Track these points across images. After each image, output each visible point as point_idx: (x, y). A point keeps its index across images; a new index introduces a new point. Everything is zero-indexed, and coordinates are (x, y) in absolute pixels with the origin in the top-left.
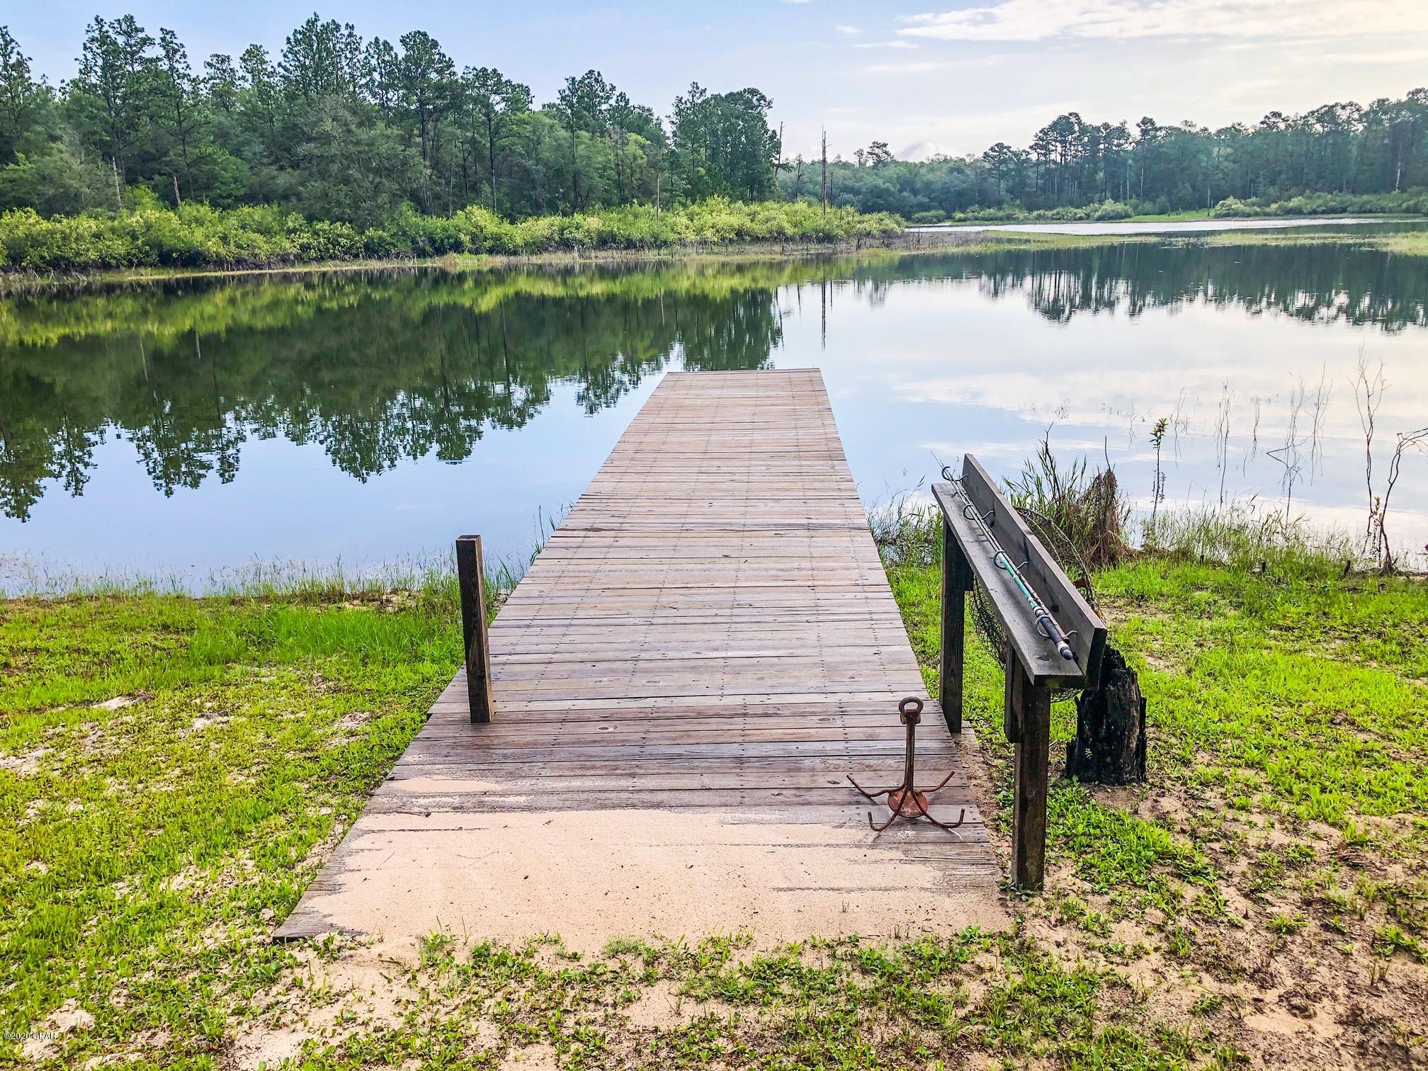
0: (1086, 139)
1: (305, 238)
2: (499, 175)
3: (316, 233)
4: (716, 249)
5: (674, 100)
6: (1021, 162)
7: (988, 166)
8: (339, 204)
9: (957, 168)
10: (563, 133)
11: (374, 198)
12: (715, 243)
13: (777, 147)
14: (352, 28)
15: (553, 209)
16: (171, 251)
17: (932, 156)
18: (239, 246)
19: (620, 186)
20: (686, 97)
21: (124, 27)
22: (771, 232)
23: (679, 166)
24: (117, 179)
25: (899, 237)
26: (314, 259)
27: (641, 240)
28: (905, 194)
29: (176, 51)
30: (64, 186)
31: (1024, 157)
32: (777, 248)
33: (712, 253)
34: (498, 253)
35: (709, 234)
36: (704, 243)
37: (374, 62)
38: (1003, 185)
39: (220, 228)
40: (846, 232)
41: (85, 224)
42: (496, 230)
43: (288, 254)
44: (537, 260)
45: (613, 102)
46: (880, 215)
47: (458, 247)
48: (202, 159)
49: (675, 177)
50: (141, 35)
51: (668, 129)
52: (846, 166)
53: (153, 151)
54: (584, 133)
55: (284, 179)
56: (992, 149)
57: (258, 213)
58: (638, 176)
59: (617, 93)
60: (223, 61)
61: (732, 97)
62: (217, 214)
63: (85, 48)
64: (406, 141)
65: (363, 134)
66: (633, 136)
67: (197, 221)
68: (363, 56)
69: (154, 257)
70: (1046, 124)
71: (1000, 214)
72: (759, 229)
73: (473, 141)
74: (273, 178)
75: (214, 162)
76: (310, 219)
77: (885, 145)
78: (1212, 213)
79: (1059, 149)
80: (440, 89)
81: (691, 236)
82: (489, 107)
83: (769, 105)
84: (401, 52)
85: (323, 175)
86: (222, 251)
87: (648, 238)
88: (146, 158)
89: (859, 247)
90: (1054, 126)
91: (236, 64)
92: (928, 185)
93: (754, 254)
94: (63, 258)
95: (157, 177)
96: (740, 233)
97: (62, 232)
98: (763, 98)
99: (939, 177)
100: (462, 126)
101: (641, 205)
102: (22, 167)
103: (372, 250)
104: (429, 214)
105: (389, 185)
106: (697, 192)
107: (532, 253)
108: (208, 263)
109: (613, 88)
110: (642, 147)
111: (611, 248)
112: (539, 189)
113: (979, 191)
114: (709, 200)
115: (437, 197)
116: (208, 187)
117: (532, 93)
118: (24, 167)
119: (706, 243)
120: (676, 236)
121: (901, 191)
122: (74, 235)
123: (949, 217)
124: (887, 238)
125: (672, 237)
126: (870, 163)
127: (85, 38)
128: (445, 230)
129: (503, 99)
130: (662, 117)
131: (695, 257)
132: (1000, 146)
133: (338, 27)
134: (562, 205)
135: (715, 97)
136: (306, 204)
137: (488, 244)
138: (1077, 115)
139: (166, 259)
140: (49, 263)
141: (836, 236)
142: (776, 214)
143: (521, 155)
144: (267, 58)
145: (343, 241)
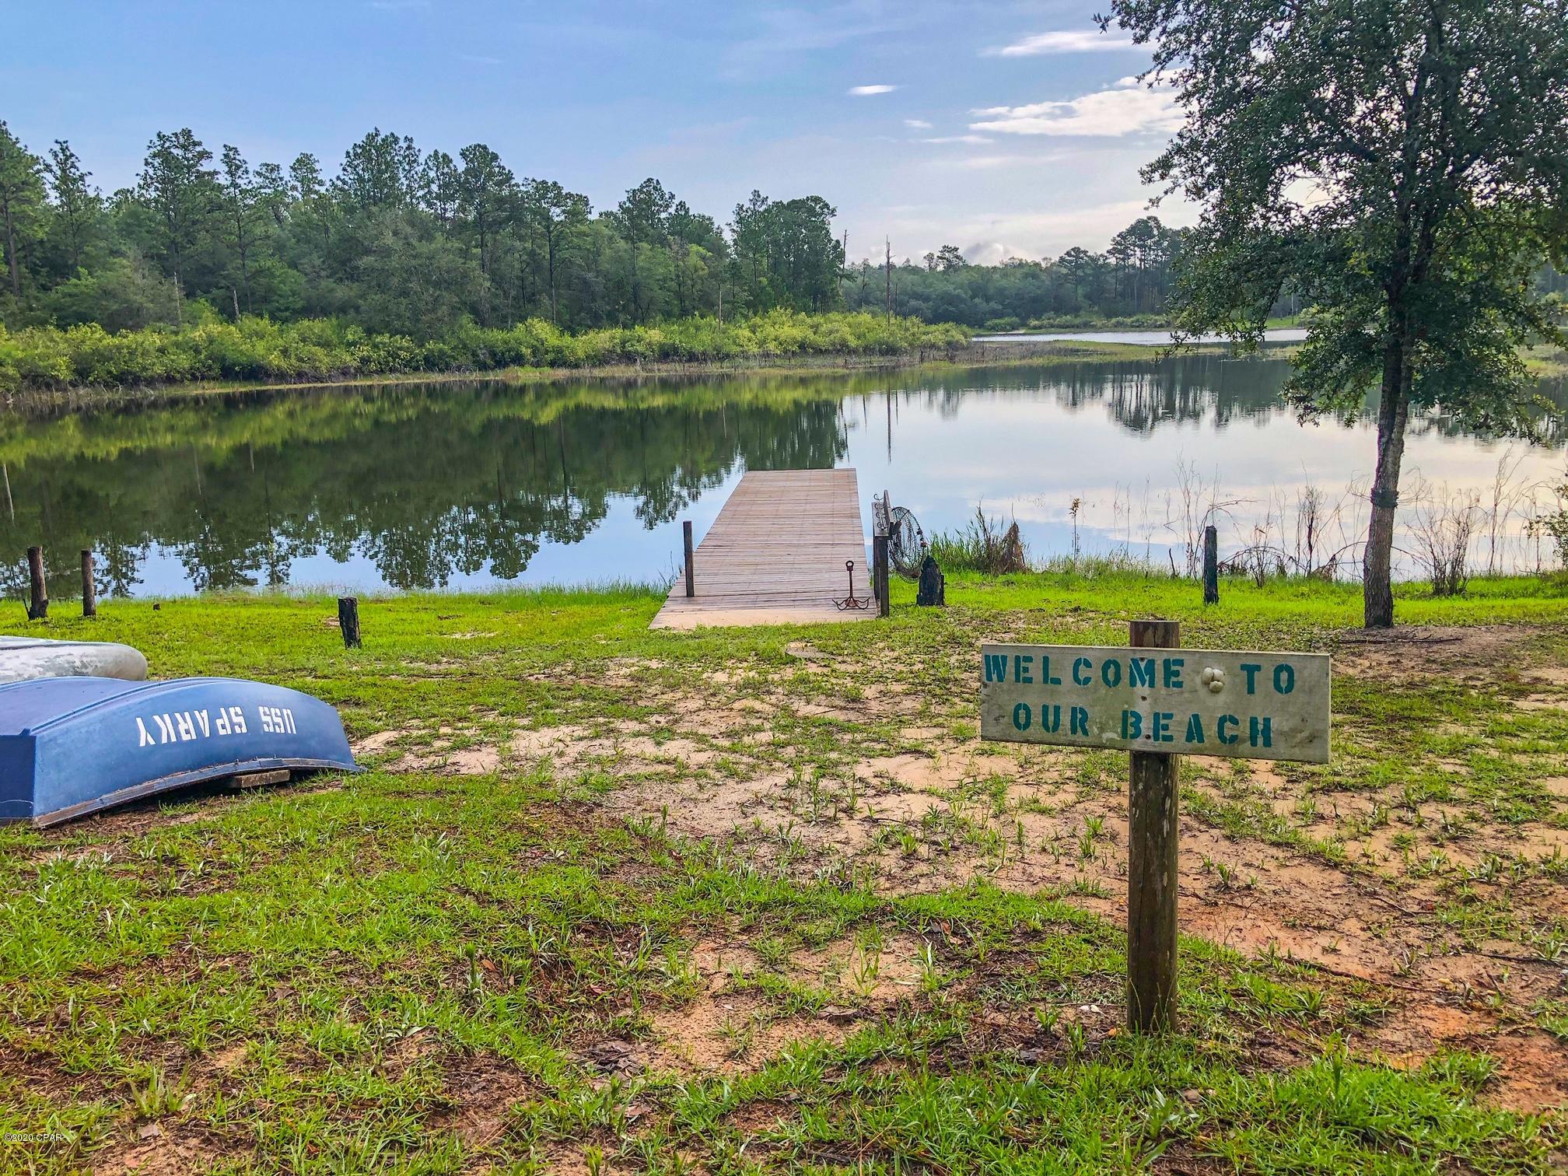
0: (1166, 244)
1: (365, 351)
2: (558, 287)
3: (375, 346)
4: (778, 362)
5: (734, 208)
6: (1096, 266)
7: (1064, 271)
8: (399, 316)
9: (1031, 271)
10: (622, 244)
11: (434, 310)
12: (777, 356)
13: (841, 256)
14: (411, 140)
15: (613, 321)
16: (234, 365)
17: (1006, 260)
18: (300, 360)
19: (680, 297)
20: (747, 205)
21: (182, 140)
22: (833, 344)
23: (741, 277)
24: (177, 294)
25: (963, 348)
26: (376, 372)
27: (704, 353)
28: (977, 300)
29: (238, 167)
30: (126, 301)
31: (1101, 262)
32: (840, 361)
33: (774, 366)
34: (560, 366)
35: (772, 346)
36: (766, 355)
37: (432, 174)
38: (1080, 291)
39: (280, 342)
40: (910, 345)
41: (151, 339)
42: (557, 343)
43: (348, 367)
44: (598, 373)
45: (672, 210)
46: (947, 326)
47: (519, 360)
48: (260, 272)
49: (737, 289)
50: (198, 149)
51: (728, 237)
52: (915, 270)
53: (210, 264)
54: (644, 245)
55: (343, 292)
56: (1068, 253)
57: (317, 326)
58: (698, 287)
59: (676, 201)
60: (272, 170)
61: (795, 205)
62: (276, 327)
63: (147, 164)
64: (465, 254)
65: (424, 248)
66: (694, 248)
67: (257, 334)
68: (421, 168)
69: (217, 371)
70: (1124, 227)
71: (1077, 321)
72: (821, 341)
73: (532, 254)
74: (332, 291)
75: (273, 276)
76: (370, 331)
77: (956, 249)
78: (1297, 320)
79: (1138, 253)
80: (500, 201)
81: (754, 349)
82: (549, 219)
83: (833, 213)
84: (461, 165)
85: (381, 288)
86: (284, 365)
87: (710, 351)
88: (204, 270)
89: (922, 360)
90: (1132, 231)
91: (286, 173)
92: (1001, 291)
93: (816, 366)
94: (130, 373)
95: (215, 291)
96: (803, 346)
97: (128, 347)
98: (826, 206)
99: (1014, 282)
100: (521, 238)
101: (702, 317)
102: (84, 282)
103: (431, 363)
104: (490, 327)
105: (450, 298)
106: (759, 304)
107: (594, 366)
108: (269, 376)
109: (672, 196)
110: (703, 258)
111: (673, 361)
112: (599, 302)
113: (1055, 298)
114: (771, 313)
115: (494, 309)
116: (265, 300)
117: (591, 204)
118: (85, 282)
119: (768, 355)
120: (739, 349)
121: (973, 297)
122: (140, 350)
123: (1024, 325)
124: (952, 349)
125: (735, 349)
126: (941, 268)
127: (147, 154)
128: (506, 342)
129: (564, 212)
130: (723, 226)
131: (758, 370)
132: (1077, 250)
133: (396, 140)
134: (622, 317)
135: (777, 204)
136: (365, 316)
137: (550, 357)
138: (1155, 219)
139: (228, 373)
140: (115, 378)
141: (900, 348)
142: (839, 326)
143: (580, 266)
144: (317, 166)
145: (403, 354)
